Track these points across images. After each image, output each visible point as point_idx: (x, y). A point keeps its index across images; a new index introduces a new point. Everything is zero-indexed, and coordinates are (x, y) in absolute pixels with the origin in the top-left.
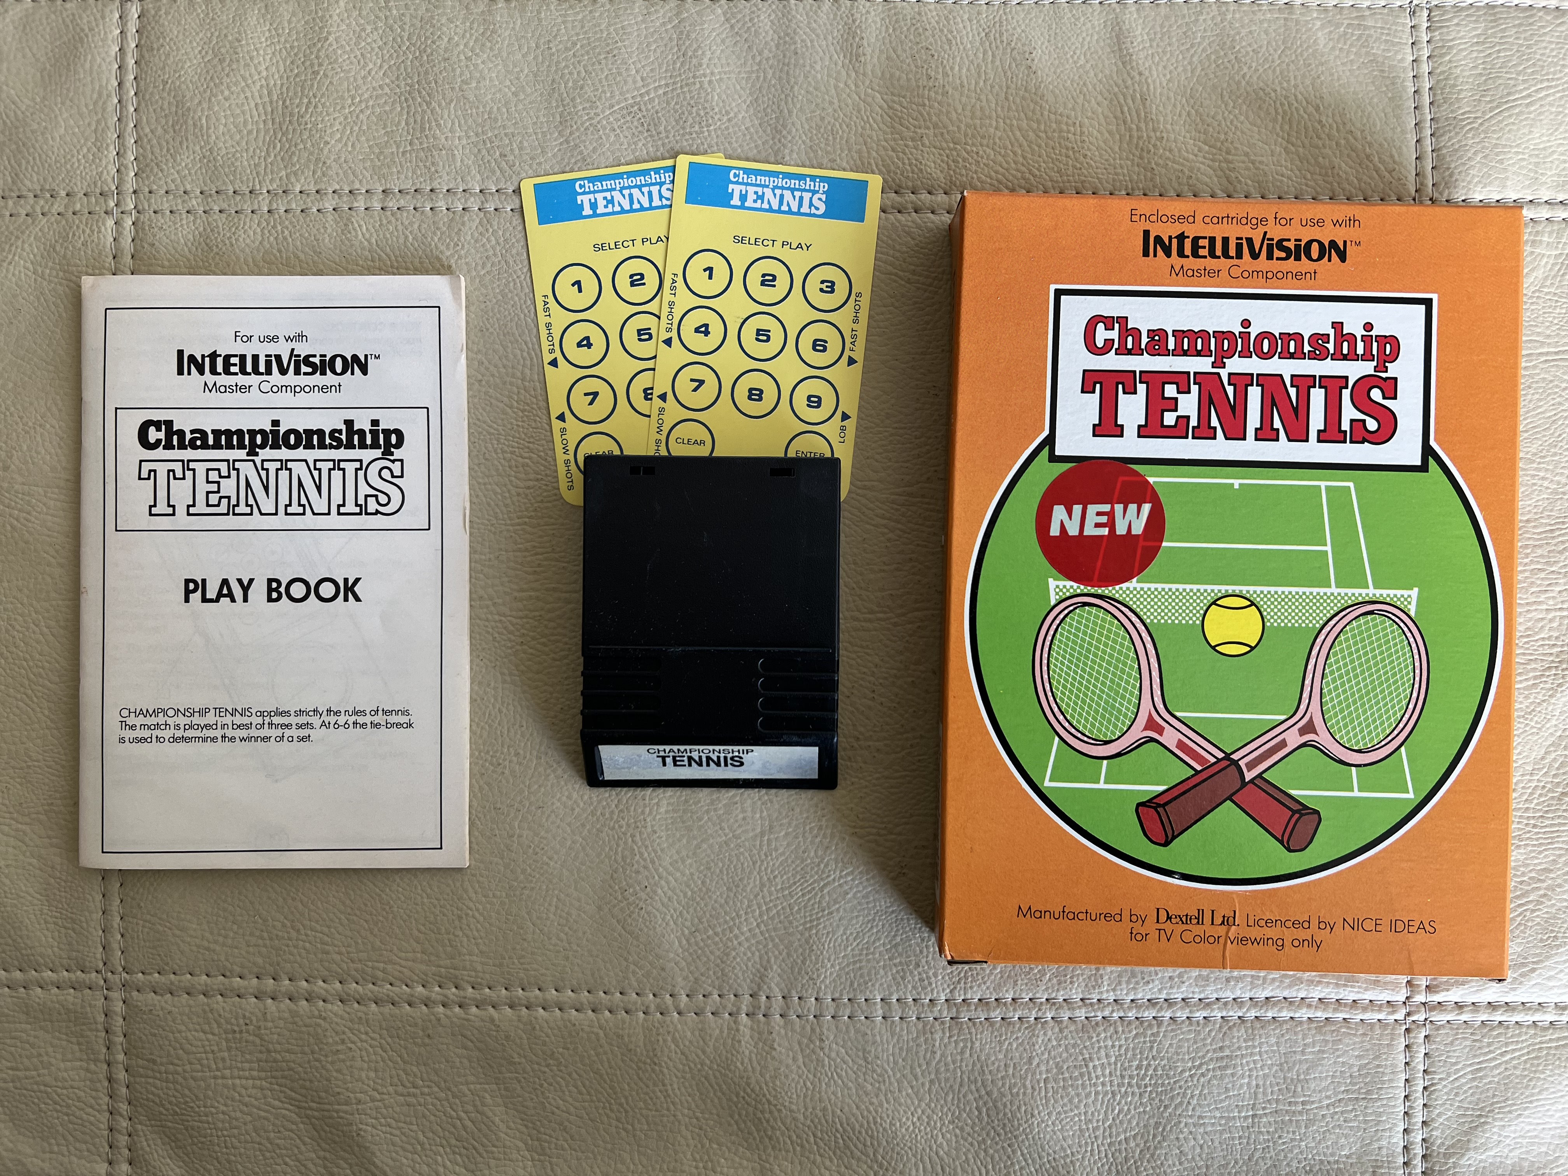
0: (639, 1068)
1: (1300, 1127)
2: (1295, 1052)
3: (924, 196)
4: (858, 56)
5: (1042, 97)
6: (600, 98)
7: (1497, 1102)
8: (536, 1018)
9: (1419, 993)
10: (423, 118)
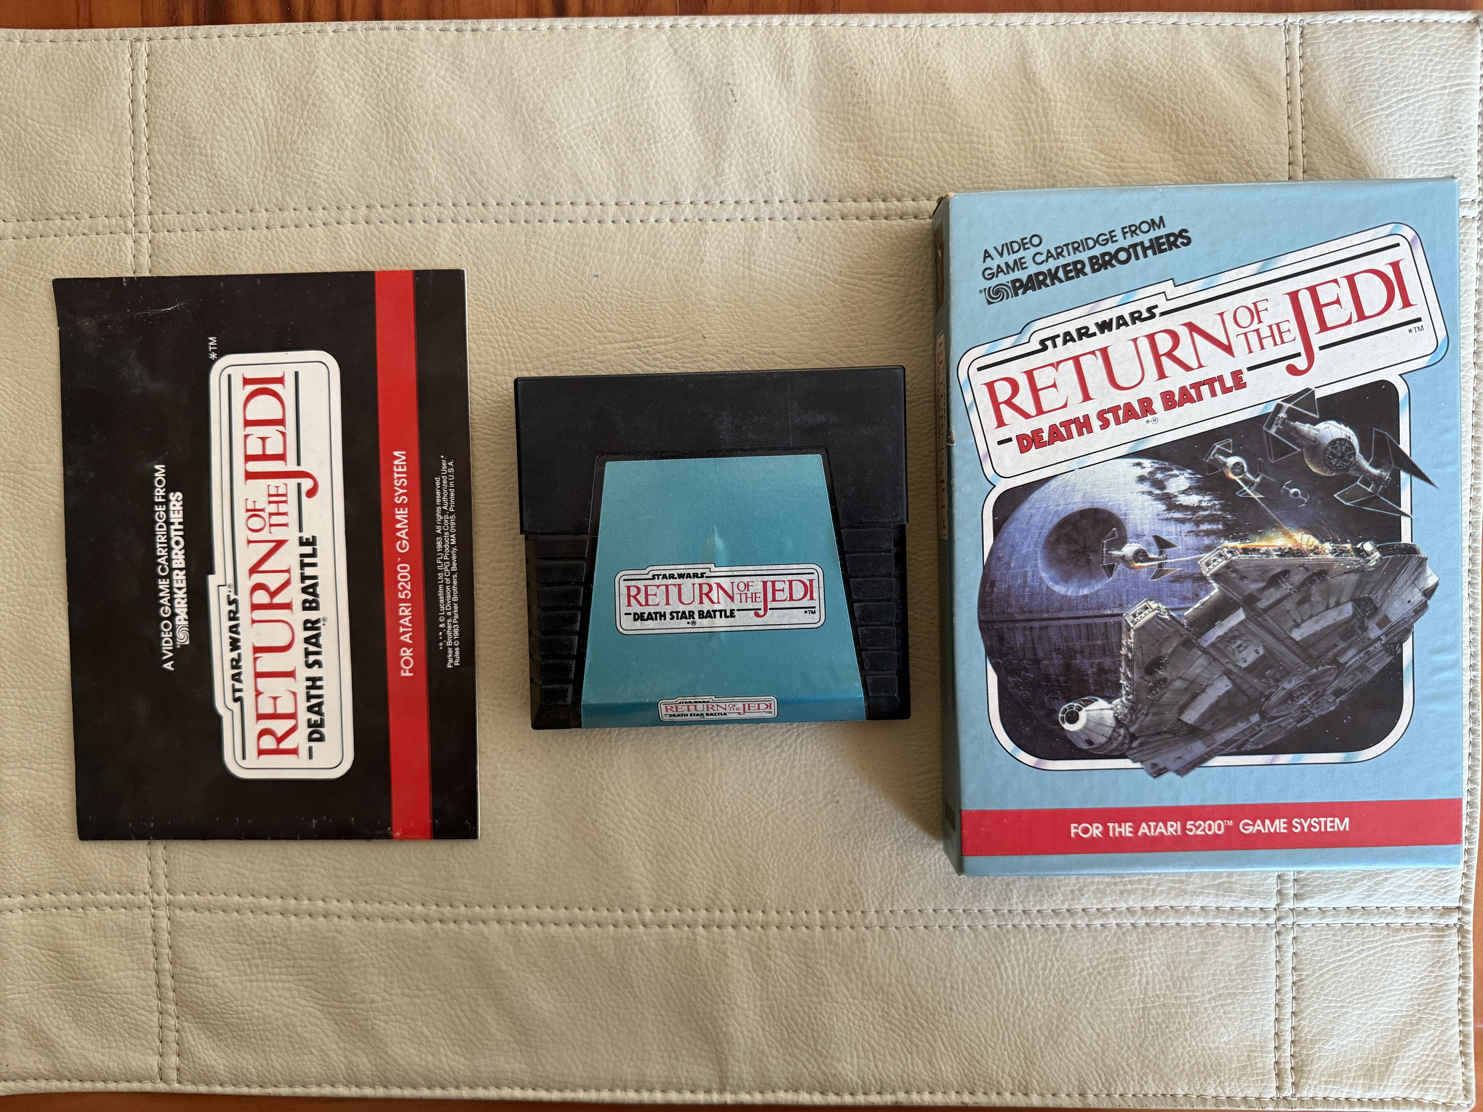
0: (611, 973)
1: (1184, 1018)
2: (1180, 953)
3: (850, 204)
4: (789, 76)
5: (955, 112)
6: (558, 119)
7: (1356, 994)
8: (521, 932)
9: (1288, 900)
10: (400, 140)
